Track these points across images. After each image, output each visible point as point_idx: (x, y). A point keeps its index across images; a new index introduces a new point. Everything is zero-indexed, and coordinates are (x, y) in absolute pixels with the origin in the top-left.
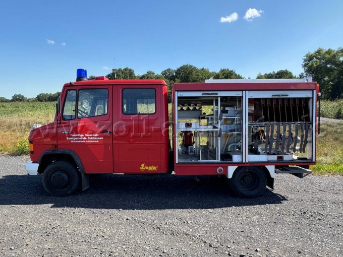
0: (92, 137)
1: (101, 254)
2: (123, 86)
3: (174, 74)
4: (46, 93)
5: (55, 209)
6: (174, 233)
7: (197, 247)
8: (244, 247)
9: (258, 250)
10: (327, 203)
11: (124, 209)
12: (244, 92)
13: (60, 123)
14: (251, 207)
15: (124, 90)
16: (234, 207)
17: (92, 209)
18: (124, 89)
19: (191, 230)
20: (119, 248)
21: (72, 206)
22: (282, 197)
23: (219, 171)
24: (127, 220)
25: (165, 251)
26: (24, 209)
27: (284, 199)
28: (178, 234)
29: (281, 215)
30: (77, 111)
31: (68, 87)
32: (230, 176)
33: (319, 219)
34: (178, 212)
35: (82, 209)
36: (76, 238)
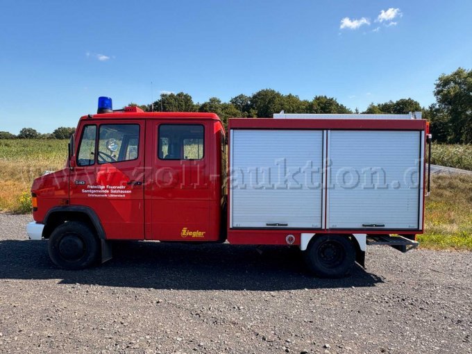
0: (117, 189)
1: (116, 345)
2: (160, 121)
3: (249, 102)
4: (66, 127)
5: (63, 286)
6: (218, 321)
7: (245, 339)
8: (309, 341)
9: (327, 345)
10: (438, 288)
11: (156, 288)
12: (325, 131)
13: (73, 170)
14: (331, 290)
15: (161, 127)
16: (307, 289)
17: (112, 288)
18: (162, 124)
19: (241, 318)
20: (142, 338)
21: (86, 283)
22: (377, 278)
23: (289, 240)
24: (158, 302)
25: (202, 344)
26: (20, 285)
27: (380, 280)
28: (224, 322)
29: (370, 302)
30: (97, 153)
31: (85, 122)
32: (304, 247)
33: (421, 309)
34: (229, 294)
35: (100, 287)
36: (85, 325)
